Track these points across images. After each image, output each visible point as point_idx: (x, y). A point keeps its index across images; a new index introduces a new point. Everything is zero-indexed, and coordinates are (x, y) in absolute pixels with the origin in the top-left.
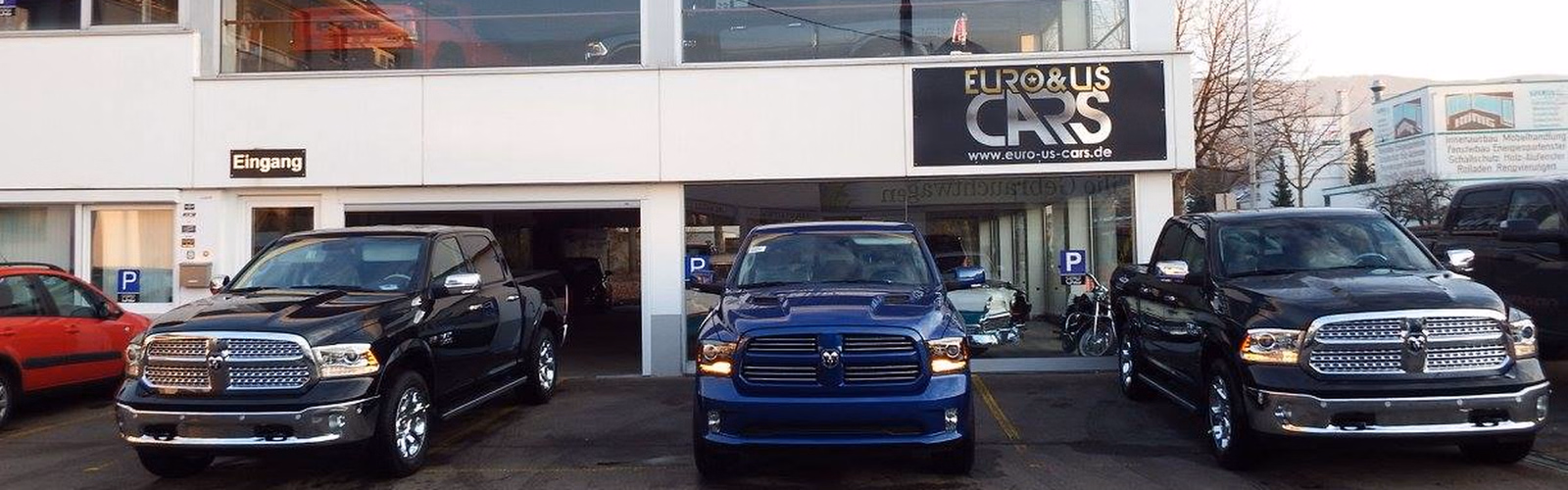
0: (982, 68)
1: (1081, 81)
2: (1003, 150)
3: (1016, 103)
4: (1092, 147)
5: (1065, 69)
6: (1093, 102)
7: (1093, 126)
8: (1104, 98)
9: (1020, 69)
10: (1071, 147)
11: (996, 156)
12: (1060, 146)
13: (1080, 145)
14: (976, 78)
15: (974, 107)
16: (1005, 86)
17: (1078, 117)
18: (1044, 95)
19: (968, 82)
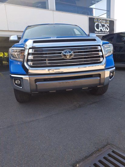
0: (96, 18)
1: (107, 22)
2: (99, 31)
3: (100, 25)
4: (107, 32)
5: (105, 20)
6: (107, 25)
7: (107, 29)
8: (108, 25)
9: (101, 19)
10: (105, 32)
11: (98, 32)
12: (104, 32)
13: (106, 32)
14: (96, 20)
15: (96, 24)
16: (99, 22)
17: (106, 28)
18: (103, 24)
19: (95, 20)
